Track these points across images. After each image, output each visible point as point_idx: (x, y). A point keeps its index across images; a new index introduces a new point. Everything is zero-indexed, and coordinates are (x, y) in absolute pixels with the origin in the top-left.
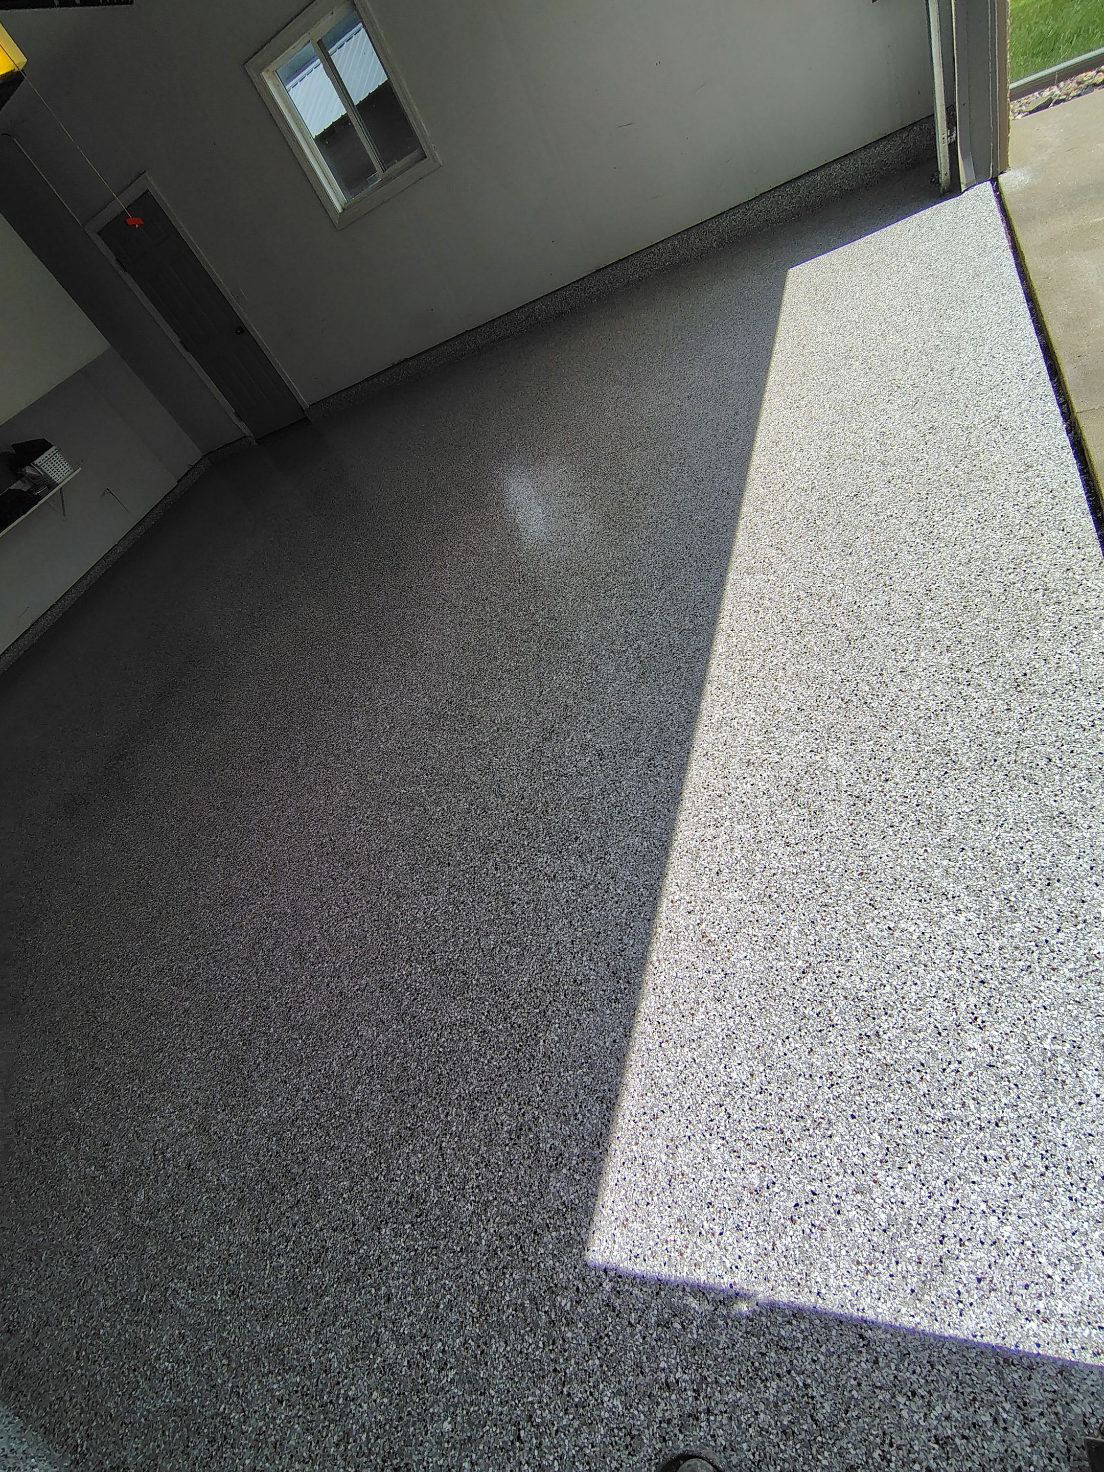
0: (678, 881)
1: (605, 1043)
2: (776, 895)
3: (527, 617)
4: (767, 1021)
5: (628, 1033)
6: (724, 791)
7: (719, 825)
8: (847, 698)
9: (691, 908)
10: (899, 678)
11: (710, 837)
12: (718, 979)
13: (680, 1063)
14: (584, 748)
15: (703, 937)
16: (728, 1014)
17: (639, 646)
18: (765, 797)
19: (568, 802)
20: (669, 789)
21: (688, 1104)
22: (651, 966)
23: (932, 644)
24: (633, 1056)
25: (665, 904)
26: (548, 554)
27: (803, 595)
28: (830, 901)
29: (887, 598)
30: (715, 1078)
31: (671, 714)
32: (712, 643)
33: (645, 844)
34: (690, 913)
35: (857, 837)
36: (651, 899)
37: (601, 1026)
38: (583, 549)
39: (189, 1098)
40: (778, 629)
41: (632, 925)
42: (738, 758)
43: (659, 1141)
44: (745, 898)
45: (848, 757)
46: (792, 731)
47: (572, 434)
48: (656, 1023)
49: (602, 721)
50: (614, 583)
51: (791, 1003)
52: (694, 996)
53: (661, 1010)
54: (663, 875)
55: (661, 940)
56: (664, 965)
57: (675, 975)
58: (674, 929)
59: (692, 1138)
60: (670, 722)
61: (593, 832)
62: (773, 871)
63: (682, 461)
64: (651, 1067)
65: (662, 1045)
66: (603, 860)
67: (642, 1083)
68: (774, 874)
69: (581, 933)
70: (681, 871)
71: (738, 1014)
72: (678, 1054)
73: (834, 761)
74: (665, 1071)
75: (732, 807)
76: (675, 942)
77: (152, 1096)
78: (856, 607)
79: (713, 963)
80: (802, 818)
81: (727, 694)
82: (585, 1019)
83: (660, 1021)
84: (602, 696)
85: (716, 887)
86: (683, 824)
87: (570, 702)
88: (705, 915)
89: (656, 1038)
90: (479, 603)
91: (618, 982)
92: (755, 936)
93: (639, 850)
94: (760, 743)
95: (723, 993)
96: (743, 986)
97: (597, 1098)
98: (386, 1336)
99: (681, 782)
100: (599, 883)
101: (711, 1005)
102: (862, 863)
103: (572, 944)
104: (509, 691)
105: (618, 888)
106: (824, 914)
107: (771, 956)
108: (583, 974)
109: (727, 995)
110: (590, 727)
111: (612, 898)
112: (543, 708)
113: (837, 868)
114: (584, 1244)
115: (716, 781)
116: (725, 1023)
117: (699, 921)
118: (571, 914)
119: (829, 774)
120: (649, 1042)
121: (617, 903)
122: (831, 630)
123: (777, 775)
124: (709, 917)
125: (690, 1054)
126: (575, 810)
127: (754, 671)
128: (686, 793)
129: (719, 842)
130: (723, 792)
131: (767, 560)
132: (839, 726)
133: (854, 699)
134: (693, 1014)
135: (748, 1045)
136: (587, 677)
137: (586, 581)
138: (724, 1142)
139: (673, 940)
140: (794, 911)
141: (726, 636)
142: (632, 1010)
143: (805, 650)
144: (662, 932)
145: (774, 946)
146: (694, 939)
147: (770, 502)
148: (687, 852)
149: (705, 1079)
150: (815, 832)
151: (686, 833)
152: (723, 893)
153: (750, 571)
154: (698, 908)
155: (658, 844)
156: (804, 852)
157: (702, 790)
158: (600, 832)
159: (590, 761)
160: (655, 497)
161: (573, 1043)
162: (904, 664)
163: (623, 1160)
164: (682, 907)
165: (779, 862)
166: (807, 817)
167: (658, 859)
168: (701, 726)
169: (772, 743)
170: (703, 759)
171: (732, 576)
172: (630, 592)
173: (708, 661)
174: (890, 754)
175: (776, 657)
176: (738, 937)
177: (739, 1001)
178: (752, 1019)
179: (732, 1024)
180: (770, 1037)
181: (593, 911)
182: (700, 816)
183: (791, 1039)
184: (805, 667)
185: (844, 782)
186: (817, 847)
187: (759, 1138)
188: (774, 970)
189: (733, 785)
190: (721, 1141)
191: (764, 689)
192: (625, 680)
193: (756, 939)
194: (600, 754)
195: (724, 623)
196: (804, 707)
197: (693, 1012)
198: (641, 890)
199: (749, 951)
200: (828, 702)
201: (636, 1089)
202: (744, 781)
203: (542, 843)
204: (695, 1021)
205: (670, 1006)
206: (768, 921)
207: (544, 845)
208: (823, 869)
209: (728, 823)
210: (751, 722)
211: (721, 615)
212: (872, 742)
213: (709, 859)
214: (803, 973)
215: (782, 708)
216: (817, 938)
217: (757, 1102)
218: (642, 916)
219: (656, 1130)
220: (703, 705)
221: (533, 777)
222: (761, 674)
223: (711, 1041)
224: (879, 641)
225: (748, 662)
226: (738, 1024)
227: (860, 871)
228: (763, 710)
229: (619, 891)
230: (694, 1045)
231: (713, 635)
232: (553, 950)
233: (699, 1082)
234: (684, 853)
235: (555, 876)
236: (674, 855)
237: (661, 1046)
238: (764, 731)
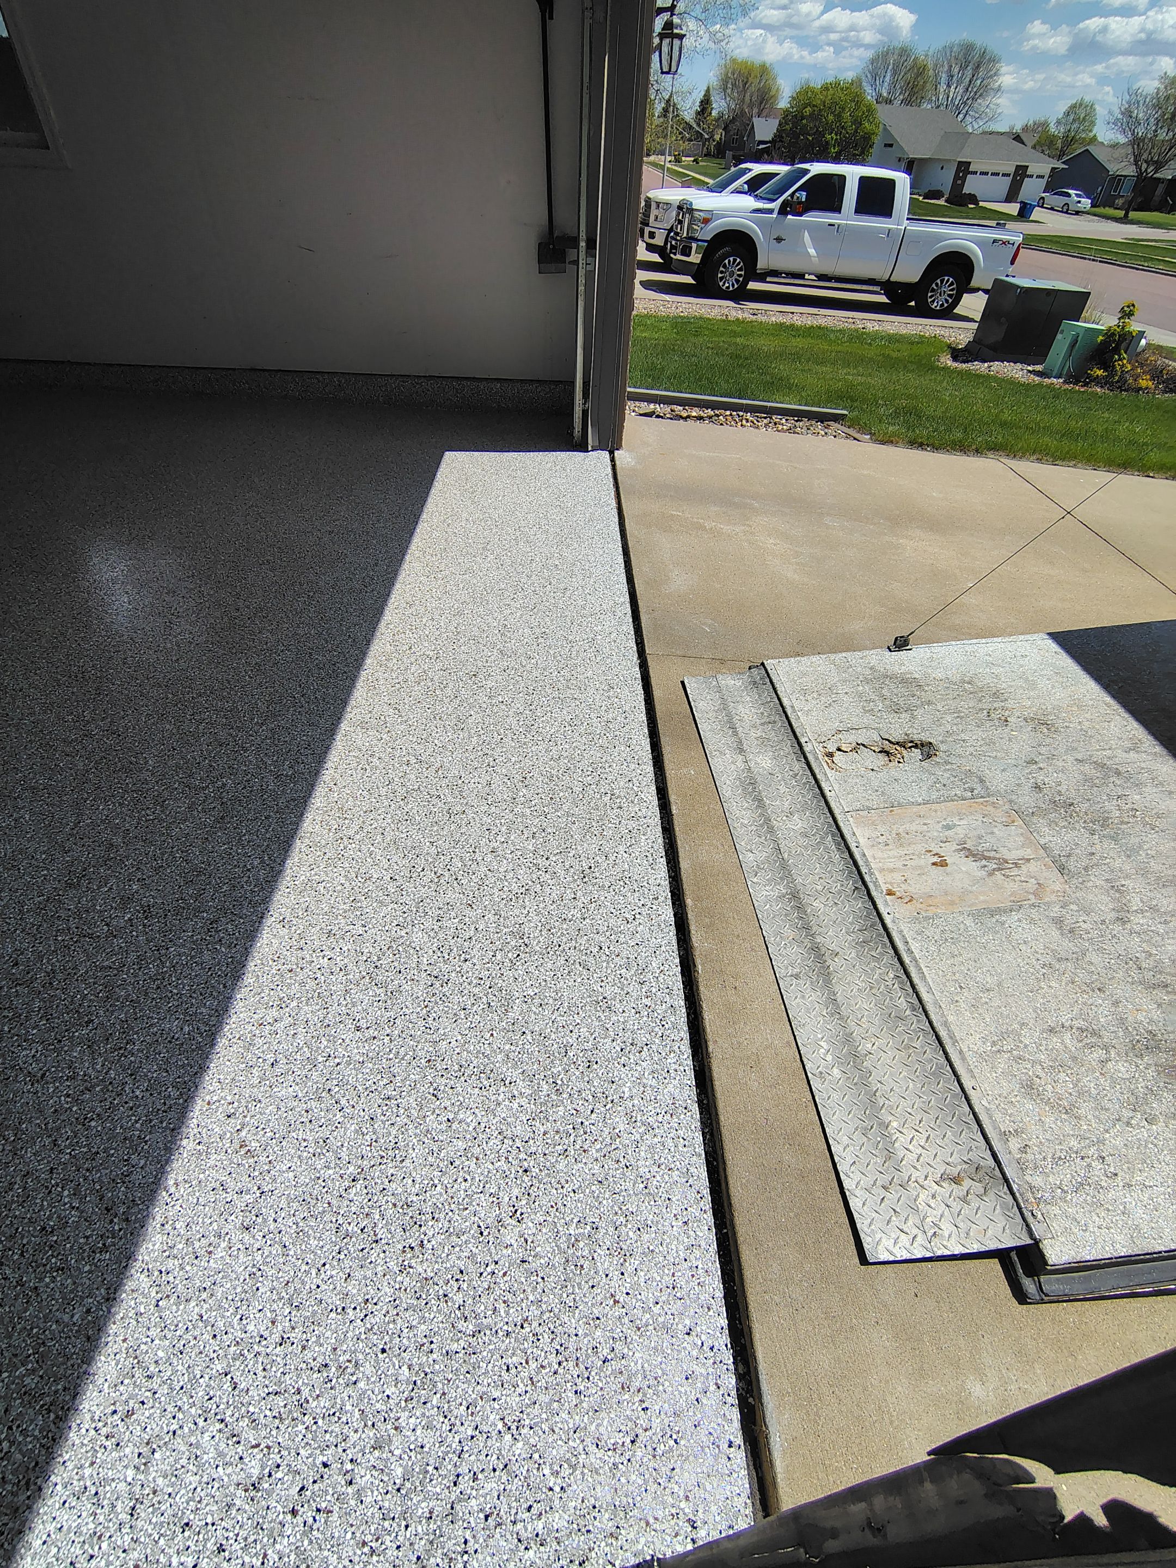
0: (222, 1077)
1: (72, 1316)
2: (337, 1089)
3: (77, 724)
4: (303, 1247)
5: (111, 1298)
6: (297, 964)
7: (283, 1006)
8: (440, 872)
9: (232, 1111)
10: (489, 857)
11: (271, 1021)
12: (251, 1201)
13: (180, 1325)
14: (126, 901)
15: (241, 1147)
16: (257, 1246)
17: (224, 785)
18: (342, 973)
19: (87, 972)
20: (230, 960)
21: (181, 1383)
22: (164, 1193)
23: (521, 828)
24: (112, 1329)
25: (198, 1107)
26: (125, 652)
27: (413, 761)
28: (394, 1093)
29: (489, 778)
30: (225, 1337)
31: (249, 870)
32: (310, 795)
33: (186, 1029)
34: (229, 1117)
35: (430, 1020)
36: (181, 1101)
37: (71, 1292)
38: (174, 658)
40: (383, 791)
41: (147, 1138)
42: (318, 928)
43: (127, 1450)
44: (300, 1095)
45: (432, 934)
46: (381, 902)
47: (188, 527)
48: (156, 1273)
50: (206, 706)
51: (334, 1220)
52: (216, 1228)
53: (167, 1253)
54: (203, 1069)
55: (185, 1155)
56: (182, 1190)
57: (195, 1201)
58: (205, 1140)
59: (179, 1432)
60: (245, 879)
61: (116, 1014)
62: (337, 1060)
63: (311, 594)
64: (137, 1339)
65: (160, 1303)
66: (121, 1052)
67: (120, 1366)
68: (338, 1064)
69: (67, 1157)
70: (228, 1063)
71: (269, 1242)
72: (179, 1313)
73: (418, 937)
74: (157, 1342)
75: (302, 984)
76: (204, 1157)
78: (460, 782)
79: (248, 1180)
80: (377, 999)
81: (319, 853)
82: (47, 1286)
83: (163, 1270)
84: (163, 838)
85: (267, 1082)
86: (241, 1004)
87: (118, 840)
88: (248, 1119)
89: (153, 1294)
90: (6, 693)
91: (112, 1221)
92: (305, 1140)
93: (177, 1036)
94: (345, 912)
95: (254, 1218)
96: (281, 1206)
97: (42, 1406)
99: (246, 953)
100: (111, 1083)
101: (236, 1236)
102: (431, 1049)
103: (51, 1172)
104: (27, 817)
105: (138, 1088)
106: (385, 1108)
107: (319, 1164)
108: (59, 1217)
109: (260, 1220)
110: (139, 875)
111: (126, 1103)
112: (75, 844)
113: (405, 1055)
115: (289, 953)
116: (250, 1258)
117: (239, 1127)
118: (58, 1129)
119: (412, 951)
120: (141, 1303)
121: (131, 1109)
122: (434, 801)
123: (358, 949)
124: (252, 1121)
125: (197, 1309)
126: (94, 983)
127: (351, 833)
128: (251, 965)
129: (280, 1026)
130: (295, 967)
131: (382, 718)
132: (428, 900)
133: (447, 874)
134: (210, 1253)
135: (275, 1283)
136: (148, 812)
137: (170, 696)
138: (222, 1426)
139: (201, 1154)
140: (353, 1107)
141: (327, 790)
142: (126, 1258)
143: (406, 817)
144: (188, 1144)
145: (324, 1151)
146: (229, 1151)
147: (395, 661)
148: (239, 1038)
149: (211, 1341)
150: (388, 1014)
151: (241, 1015)
152: (275, 1090)
153: (364, 725)
154: (241, 1110)
155: (203, 1028)
156: (375, 1038)
157: (271, 963)
158: (126, 1014)
159: (130, 920)
160: (274, 623)
161: (19, 1327)
162: (495, 845)
163: (64, 1498)
164: (221, 1110)
165: (346, 1050)
166: (383, 997)
167: (200, 1048)
168: (282, 888)
169: (359, 913)
170: (278, 926)
171: (344, 726)
172: (224, 720)
173: (302, 815)
174: (472, 933)
175: (377, 820)
176: (284, 1143)
177: (272, 1226)
178: (285, 1246)
179: (259, 1258)
180: (304, 1267)
181: (93, 1124)
182: (263, 995)
183: (327, 1266)
184: (404, 835)
185: (425, 960)
186: (388, 1031)
187: (269, 1407)
188: (320, 1181)
189: (308, 958)
190: (219, 1426)
191: (359, 853)
192: (198, 822)
193: (305, 1144)
194: (147, 911)
195: (327, 775)
196: (397, 877)
197: (211, 1249)
198: (170, 1090)
199: (295, 1159)
200: (422, 874)
201: (108, 1377)
202: (321, 954)
203: (33, 1028)
204: (212, 1261)
205: (180, 1246)
206: (323, 1120)
207: (35, 1031)
208: (391, 1056)
209: (294, 1004)
210: (339, 888)
211: (326, 766)
212: (457, 920)
213: (265, 1047)
214: (354, 1180)
215: (375, 876)
216: (374, 1137)
217: (274, 1358)
218: (164, 1125)
219: (128, 1433)
220: (289, 863)
221: (39, 935)
222: (358, 837)
223: (229, 1285)
224: (477, 819)
225: (347, 821)
226: (267, 1256)
227: (428, 1058)
228: (354, 875)
229: (138, 1093)
230: (204, 1295)
231: (313, 786)
232: (16, 1186)
233: (202, 1347)
234: (235, 1040)
235: (43, 1075)
236: (222, 1042)
237: (157, 1306)
238: (351, 899)
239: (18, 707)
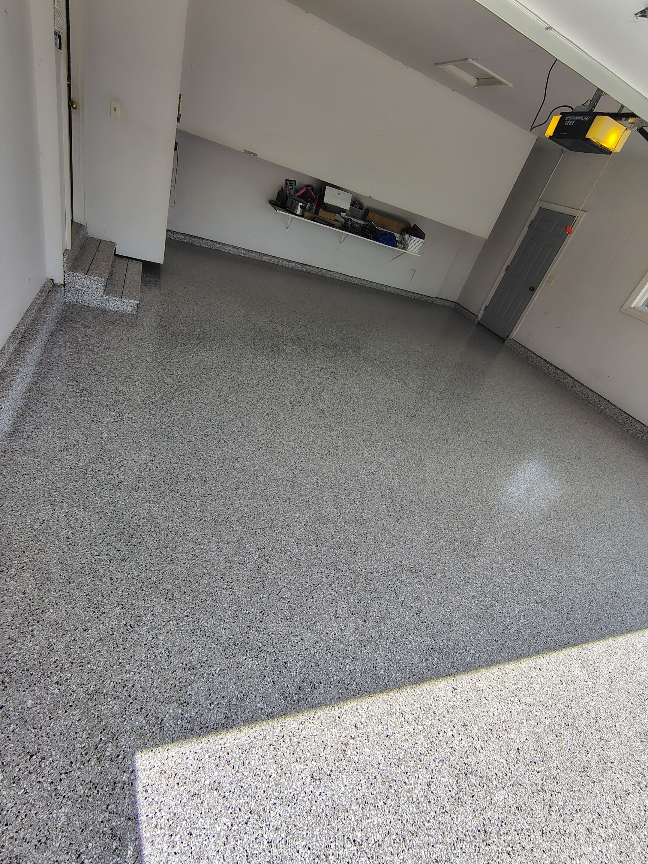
0: (370, 708)
1: (259, 702)
2: (393, 792)
3: (472, 521)
4: (314, 825)
5: (269, 716)
6: (439, 714)
7: (417, 721)
8: (546, 788)
9: (358, 726)
10: (582, 830)
11: (406, 718)
12: (325, 770)
13: (265, 766)
14: (418, 599)
15: (345, 744)
16: (306, 789)
17: (494, 605)
18: (450, 750)
19: (383, 604)
20: (421, 672)
21: (243, 785)
22: (314, 713)
23: (623, 850)
24: (258, 727)
25: (352, 705)
26: (514, 515)
27: (593, 714)
28: (408, 841)
29: (631, 791)
30: (265, 799)
31: (466, 650)
32: (524, 657)
33: (382, 671)
34: (355, 726)
35: (459, 845)
36: (352, 693)
37: (267, 695)
38: (530, 537)
39: (151, 465)
40: (560, 706)
41: (332, 686)
42: (463, 715)
43: (216, 773)
44: (381, 766)
45: (507, 809)
46: (501, 751)
47: (591, 494)
48: (282, 735)
49: (439, 603)
50: (522, 568)
51: (331, 840)
52: (308, 756)
53: (291, 734)
54: (369, 694)
55: (332, 713)
56: (317, 723)
57: (315, 734)
58: (341, 719)
59: (225, 799)
60: (461, 651)
61: (373, 631)
62: (407, 780)
63: (622, 577)
64: (256, 744)
65: (272, 746)
66: (360, 646)
67: (245, 742)
68: (405, 783)
69: (313, 652)
70: (377, 707)
71: (310, 797)
72: (270, 761)
73: (499, 796)
74: (257, 756)
75: (432, 726)
76: (334, 724)
77: (146, 445)
78: (609, 764)
79: (333, 760)
80: (450, 789)
81: (499, 686)
82: (267, 681)
83: (285, 737)
84: (452, 595)
85: (378, 739)
86: (406, 694)
87: (439, 575)
88: (358, 739)
89: (274, 739)
90: (464, 488)
91: (296, 694)
92: (361, 787)
93: (377, 668)
94: (482, 728)
95: (318, 778)
96: (328, 793)
97: (226, 713)
98: (67, 638)
99: (430, 679)
100: (346, 650)
101: (307, 772)
102: (444, 858)
103: (306, 650)
104: (425, 533)
105: (349, 665)
106: (398, 840)
107: (355, 807)
108: (292, 666)
109: (318, 783)
110: (431, 596)
111: (342, 664)
112: (427, 559)
113: (432, 837)
114: (144, 747)
115: (442, 705)
116: (301, 789)
117: (353, 736)
118: (322, 640)
119: (489, 798)
120: (270, 735)
121: (340, 669)
122: (583, 750)
123: (468, 752)
124: (358, 742)
125: (273, 771)
126: (380, 611)
127: (523, 700)
128: (425, 686)
129: (407, 727)
130: (437, 714)
131: (598, 673)
132: (524, 790)
133: (548, 795)
134: (297, 761)
135: (293, 816)
136: (459, 579)
137: (513, 548)
138: (230, 827)
139: (335, 722)
140: (389, 812)
141: (533, 666)
142: (284, 714)
143: (558, 735)
144: (336, 711)
145: (361, 806)
146: (341, 738)
147: (637, 657)
148: (391, 705)
149: (262, 791)
150: (446, 804)
151: (401, 698)
152: (377, 747)
153: (584, 663)
154: (361, 731)
155: (386, 680)
156: (429, 802)
157: (432, 697)
158: (375, 635)
159: (412, 607)
160: (589, 569)
161: (251, 679)
162: (594, 830)
163: (197, 751)
164: (356, 719)
165: (415, 784)
166: (453, 792)
167: (377, 686)
168: (470, 676)
169: (486, 739)
170: (451, 688)
171: (573, 651)
172: (523, 582)
173: (511, 660)
174: (528, 847)
175: (541, 713)
176: (356, 772)
177: (317, 794)
178: (311, 811)
179: (302, 796)
180: (304, 833)
181: (329, 654)
182: (416, 704)
183: (309, 852)
184: (547, 741)
185: (489, 814)
186: (438, 811)
187: (241, 855)
188: (347, 814)
189: (446, 720)
190: (230, 824)
191: (516, 714)
192: (470, 606)
193: (360, 788)
194: (420, 612)
195: (541, 660)
196: (521, 753)
197: (299, 760)
198: (355, 683)
199: (351, 787)
200: (535, 772)
201: (240, 739)
202: (452, 728)
203: (353, 599)
204: (294, 764)
205: (296, 740)
206: (375, 793)
207: (352, 601)
208: (426, 824)
209: (421, 728)
210: (491, 714)
211: (545, 656)
212: (527, 826)
213: (393, 725)
214: (354, 841)
215: (512, 735)
216: (380, 842)
217: (262, 843)
218: (340, 691)
219: (222, 768)
220: (483, 671)
221: (386, 573)
222: (524, 707)
223: (286, 784)
224: (598, 798)
225: (526, 692)
226: (303, 801)
227: (438, 859)
228: (503, 719)
229: (347, 667)
230: (279, 771)
231: (529, 655)
232: (297, 638)
233: (259, 787)
234: (389, 703)
235: (338, 617)
236: (384, 696)
237: (270, 745)
238: (490, 727)
239: (462, 496)
